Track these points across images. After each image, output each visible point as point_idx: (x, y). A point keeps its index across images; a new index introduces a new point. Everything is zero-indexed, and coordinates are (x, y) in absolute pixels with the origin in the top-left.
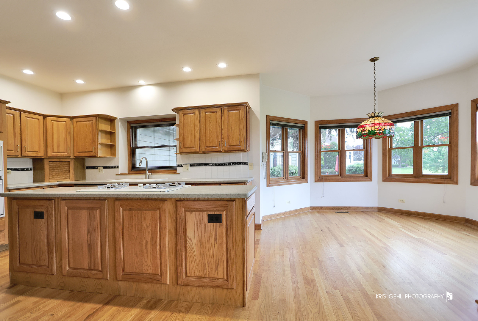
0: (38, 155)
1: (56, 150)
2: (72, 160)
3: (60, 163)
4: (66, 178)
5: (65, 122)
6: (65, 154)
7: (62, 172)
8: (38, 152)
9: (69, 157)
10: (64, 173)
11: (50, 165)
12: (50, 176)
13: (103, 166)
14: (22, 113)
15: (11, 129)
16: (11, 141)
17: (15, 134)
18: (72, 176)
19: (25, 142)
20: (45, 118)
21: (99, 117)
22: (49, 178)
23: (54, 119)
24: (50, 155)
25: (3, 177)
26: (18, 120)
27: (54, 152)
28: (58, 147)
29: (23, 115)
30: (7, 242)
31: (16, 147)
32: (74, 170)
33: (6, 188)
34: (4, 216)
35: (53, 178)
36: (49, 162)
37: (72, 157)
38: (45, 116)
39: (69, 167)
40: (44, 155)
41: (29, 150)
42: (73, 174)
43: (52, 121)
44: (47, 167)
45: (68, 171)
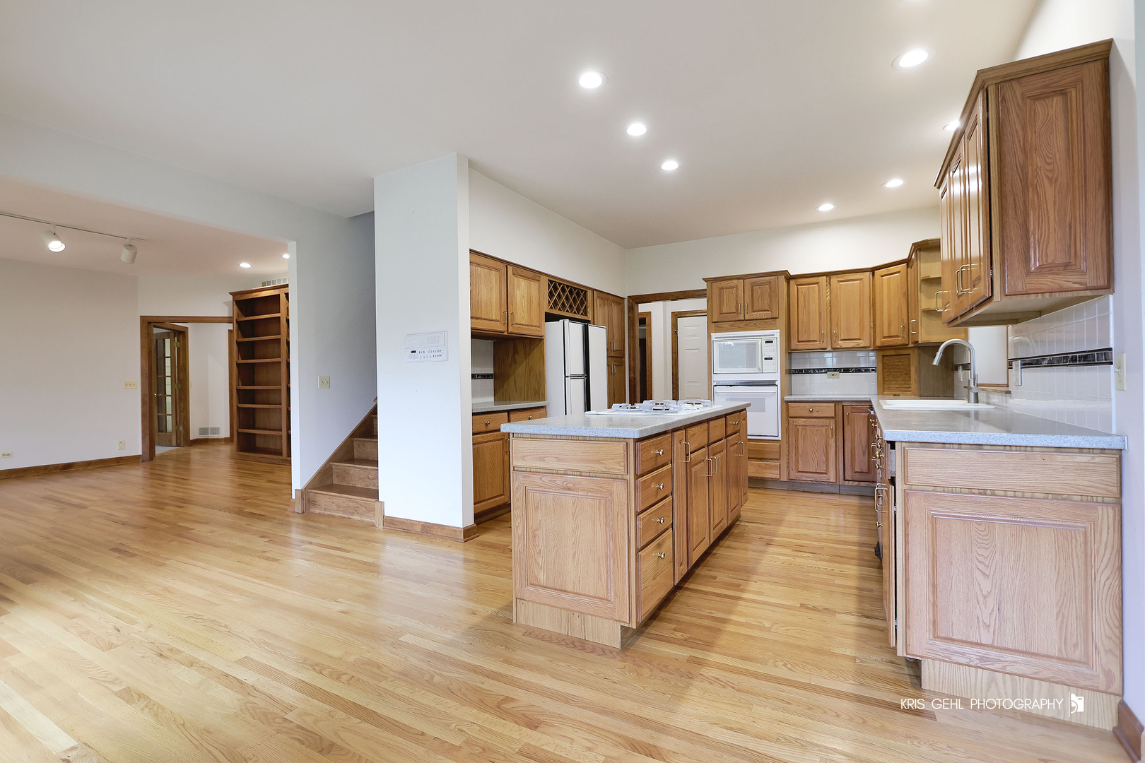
0: (859, 345)
1: (886, 334)
2: (913, 351)
3: (899, 358)
4: (906, 388)
5: (899, 272)
6: (899, 341)
7: (901, 376)
8: (859, 339)
9: (905, 346)
10: (904, 379)
11: (883, 363)
12: (884, 383)
13: (961, 364)
14: (832, 277)
15: (814, 307)
16: (814, 326)
17: (820, 313)
18: (914, 385)
19: (837, 325)
20: (873, 275)
21: (920, 250)
22: (884, 389)
23: (884, 271)
24: (878, 344)
25: (778, 383)
26: (825, 291)
27: (884, 338)
28: (889, 326)
29: (834, 279)
30: (784, 478)
31: (821, 335)
32: (919, 371)
33: (782, 399)
34: (779, 438)
35: (889, 388)
36: (883, 356)
37: (910, 345)
38: (873, 270)
39: (909, 365)
40: (870, 344)
41: (842, 338)
42: (915, 381)
43: (882, 276)
44: (880, 368)
45: (908, 374)
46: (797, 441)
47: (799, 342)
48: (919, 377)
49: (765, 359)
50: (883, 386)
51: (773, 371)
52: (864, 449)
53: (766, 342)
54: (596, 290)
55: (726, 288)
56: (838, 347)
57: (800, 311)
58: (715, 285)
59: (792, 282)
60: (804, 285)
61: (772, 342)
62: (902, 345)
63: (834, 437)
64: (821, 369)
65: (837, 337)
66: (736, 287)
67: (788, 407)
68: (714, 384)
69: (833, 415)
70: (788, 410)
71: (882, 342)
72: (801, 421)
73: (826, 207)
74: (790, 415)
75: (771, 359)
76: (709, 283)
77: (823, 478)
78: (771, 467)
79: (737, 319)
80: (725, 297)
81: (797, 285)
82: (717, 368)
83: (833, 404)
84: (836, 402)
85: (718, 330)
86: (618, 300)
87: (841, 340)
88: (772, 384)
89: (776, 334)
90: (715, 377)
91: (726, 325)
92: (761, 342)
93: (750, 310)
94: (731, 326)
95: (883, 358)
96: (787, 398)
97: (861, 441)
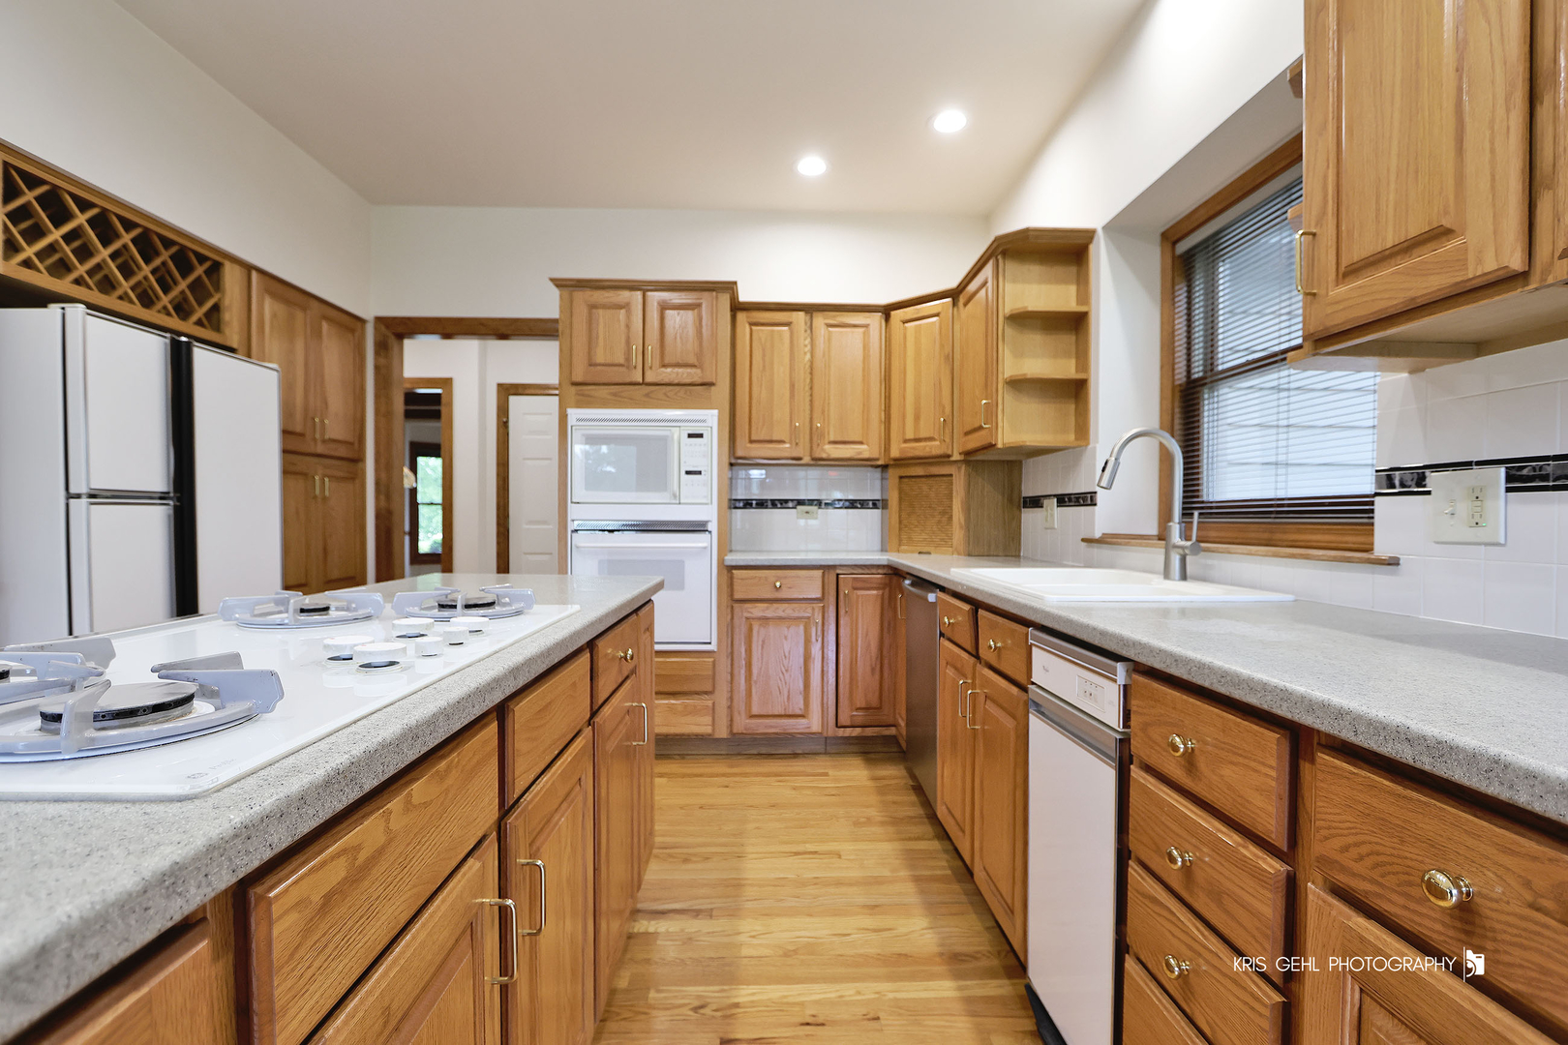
0: (860, 453)
1: (910, 435)
2: (959, 468)
3: (931, 481)
4: (942, 540)
5: (937, 315)
6: (934, 448)
7: (933, 516)
8: (861, 443)
9: (944, 459)
10: (939, 522)
11: (901, 491)
12: (900, 529)
13: (1055, 496)
14: (815, 314)
15: (781, 372)
16: (781, 413)
17: (792, 386)
18: (958, 534)
19: (823, 412)
20: (887, 318)
21: (1004, 253)
22: (900, 540)
23: (909, 312)
24: (895, 453)
25: (713, 527)
26: (803, 341)
27: (906, 441)
28: (917, 418)
29: (820, 320)
30: (722, 733)
31: (794, 430)
32: (967, 509)
33: (721, 561)
34: (713, 647)
35: (910, 539)
36: (901, 477)
37: (956, 457)
38: (887, 311)
39: (950, 497)
40: (880, 453)
41: (832, 439)
42: (961, 527)
43: (905, 322)
44: (893, 498)
45: (947, 513)
46: (749, 651)
47: (751, 442)
48: (968, 519)
49: (688, 473)
50: (900, 535)
51: (701, 501)
52: (874, 659)
53: (690, 436)
54: (262, 272)
55: (605, 307)
56: (824, 456)
57: (754, 379)
58: (582, 297)
59: (741, 316)
60: (763, 324)
61: (700, 436)
62: (941, 456)
63: (820, 639)
64: (786, 501)
65: (822, 435)
66: (626, 306)
67: (731, 578)
68: (571, 526)
69: (819, 595)
70: (731, 585)
71: (902, 450)
72: (758, 610)
73: (812, 165)
74: (738, 596)
75: (700, 473)
76: (566, 292)
77: (799, 726)
78: (694, 711)
79: (628, 380)
80: (601, 327)
81: (752, 324)
82: (578, 490)
83: (820, 573)
84: (826, 568)
85: (584, 402)
86: (348, 323)
87: (831, 443)
88: (698, 528)
89: (710, 419)
90: (573, 511)
91: (603, 392)
92: (679, 434)
93: (657, 362)
94: (615, 395)
95: (900, 482)
96: (732, 559)
97: (869, 645)
